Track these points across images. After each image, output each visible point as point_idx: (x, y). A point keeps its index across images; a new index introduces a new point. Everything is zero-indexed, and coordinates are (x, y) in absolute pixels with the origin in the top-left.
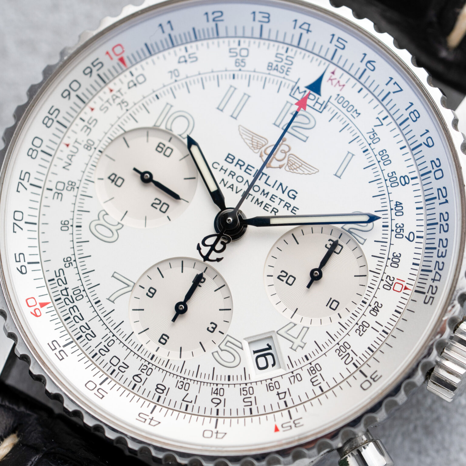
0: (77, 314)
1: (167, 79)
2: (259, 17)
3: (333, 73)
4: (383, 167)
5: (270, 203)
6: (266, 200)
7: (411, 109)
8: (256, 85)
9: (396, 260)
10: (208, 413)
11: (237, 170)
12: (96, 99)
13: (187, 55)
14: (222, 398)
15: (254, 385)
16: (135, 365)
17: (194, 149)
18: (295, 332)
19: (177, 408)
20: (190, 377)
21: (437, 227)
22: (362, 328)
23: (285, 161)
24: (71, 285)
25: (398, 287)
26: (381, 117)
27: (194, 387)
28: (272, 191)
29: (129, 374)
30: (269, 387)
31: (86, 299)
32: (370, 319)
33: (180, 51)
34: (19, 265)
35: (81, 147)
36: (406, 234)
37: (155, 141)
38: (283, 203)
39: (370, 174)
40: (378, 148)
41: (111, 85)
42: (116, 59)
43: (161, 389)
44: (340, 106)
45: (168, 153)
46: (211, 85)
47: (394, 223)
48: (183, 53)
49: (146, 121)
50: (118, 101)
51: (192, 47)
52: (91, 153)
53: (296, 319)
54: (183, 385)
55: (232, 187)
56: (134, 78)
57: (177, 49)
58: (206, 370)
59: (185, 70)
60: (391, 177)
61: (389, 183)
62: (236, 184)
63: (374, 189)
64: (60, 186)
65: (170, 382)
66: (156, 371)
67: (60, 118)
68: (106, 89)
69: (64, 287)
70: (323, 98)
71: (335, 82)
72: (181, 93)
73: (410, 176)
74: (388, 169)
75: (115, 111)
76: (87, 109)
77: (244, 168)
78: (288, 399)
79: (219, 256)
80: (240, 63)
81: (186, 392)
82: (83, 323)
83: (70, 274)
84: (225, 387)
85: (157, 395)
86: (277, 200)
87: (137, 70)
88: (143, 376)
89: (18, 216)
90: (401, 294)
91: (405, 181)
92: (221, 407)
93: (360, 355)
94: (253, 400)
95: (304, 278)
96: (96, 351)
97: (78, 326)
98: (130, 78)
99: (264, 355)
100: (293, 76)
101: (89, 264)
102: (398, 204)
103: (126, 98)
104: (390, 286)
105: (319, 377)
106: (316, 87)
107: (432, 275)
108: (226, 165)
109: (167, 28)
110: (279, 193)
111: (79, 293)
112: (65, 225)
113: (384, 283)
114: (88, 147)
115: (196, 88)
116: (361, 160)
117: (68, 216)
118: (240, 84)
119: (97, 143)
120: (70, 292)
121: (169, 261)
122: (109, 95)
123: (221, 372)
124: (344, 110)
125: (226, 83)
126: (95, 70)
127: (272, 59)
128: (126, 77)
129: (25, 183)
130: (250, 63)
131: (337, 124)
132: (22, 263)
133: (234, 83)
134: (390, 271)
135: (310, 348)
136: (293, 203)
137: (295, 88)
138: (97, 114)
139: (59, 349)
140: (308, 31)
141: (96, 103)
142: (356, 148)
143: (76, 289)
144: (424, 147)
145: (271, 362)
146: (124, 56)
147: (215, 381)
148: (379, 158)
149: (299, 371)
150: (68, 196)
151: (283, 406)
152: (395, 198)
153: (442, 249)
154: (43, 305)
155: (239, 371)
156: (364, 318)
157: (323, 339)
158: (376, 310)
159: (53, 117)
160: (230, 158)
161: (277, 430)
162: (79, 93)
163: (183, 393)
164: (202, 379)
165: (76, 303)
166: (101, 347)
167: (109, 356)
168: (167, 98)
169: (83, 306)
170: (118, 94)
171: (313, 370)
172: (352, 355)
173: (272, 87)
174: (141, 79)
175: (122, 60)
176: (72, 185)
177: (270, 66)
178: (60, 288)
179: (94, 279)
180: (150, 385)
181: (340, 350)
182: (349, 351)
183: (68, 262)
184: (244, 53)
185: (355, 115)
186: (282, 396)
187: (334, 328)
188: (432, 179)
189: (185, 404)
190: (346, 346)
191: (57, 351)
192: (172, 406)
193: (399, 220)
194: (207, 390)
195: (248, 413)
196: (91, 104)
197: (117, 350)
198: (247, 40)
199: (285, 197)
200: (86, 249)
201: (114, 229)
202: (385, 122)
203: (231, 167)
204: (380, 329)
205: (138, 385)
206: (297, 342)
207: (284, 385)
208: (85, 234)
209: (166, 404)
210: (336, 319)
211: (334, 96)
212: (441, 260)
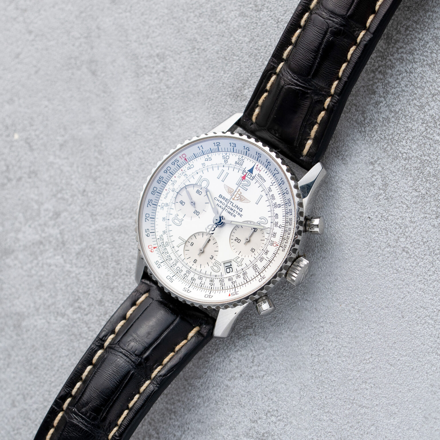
0: (166, 251)
1: (201, 167)
2: (232, 145)
3: (257, 166)
4: (272, 201)
5: (233, 213)
6: (232, 212)
7: (282, 180)
8: (231, 169)
9: (274, 235)
10: (208, 288)
11: (222, 200)
12: (177, 173)
13: (208, 158)
14: (213, 283)
15: (224, 279)
16: (185, 270)
17: (208, 193)
18: (239, 260)
19: (198, 286)
20: (203, 275)
21: (288, 223)
22: (262, 259)
23: (239, 198)
24: (165, 241)
25: (275, 245)
26: (273, 182)
27: (204, 279)
28: (234, 209)
29: (183, 273)
30: (229, 280)
31: (169, 246)
32: (264, 256)
33: (206, 156)
34: (146, 233)
35: (171, 191)
36: (279, 225)
37: (196, 189)
38: (237, 213)
39: (268, 203)
40: (271, 193)
41: (182, 168)
42: (183, 159)
43: (193, 279)
44: (259, 178)
45: (200, 194)
46: (216, 169)
47: (275, 221)
48: (207, 157)
49: (193, 182)
50: (184, 174)
51: (210, 155)
52: (174, 193)
53: (240, 256)
54: (201, 278)
55: (220, 207)
56: (190, 166)
57: (205, 155)
58: (208, 273)
59: (208, 163)
60: (275, 204)
61: (274, 207)
62: (222, 206)
63: (269, 209)
64: (163, 205)
65: (196, 277)
66: (191, 273)
67: (163, 180)
68: (180, 170)
69: (162, 241)
70: (253, 175)
71: (258, 169)
72: (205, 172)
73: (281, 204)
74: (274, 202)
75: (183, 178)
76: (173, 177)
77: (225, 200)
78: (235, 284)
79: (213, 232)
80: (226, 161)
81: (201, 281)
82: (168, 255)
83: (165, 236)
84: (214, 279)
85: (192, 281)
86: (236, 212)
87: (191, 163)
88: (187, 274)
89: (147, 216)
90: (276, 247)
91: (279, 206)
92: (213, 286)
93: (260, 269)
94: (223, 284)
95: (243, 241)
96: (172, 265)
97: (166, 255)
98: (188, 166)
99: (229, 268)
100: (244, 166)
101: (171, 233)
102: (277, 214)
103: (187, 173)
104: (272, 245)
105: (246, 277)
106: (251, 171)
107: (285, 241)
108: (219, 199)
109: (201, 148)
110: (236, 209)
111: (167, 244)
112: (164, 219)
113: (270, 243)
114: (173, 191)
115: (210, 170)
116: (265, 198)
117: (165, 216)
118: (226, 169)
119: (176, 189)
120: (164, 243)
121: (198, 233)
122: (181, 172)
123: (214, 273)
124: (260, 179)
125: (221, 168)
126: (176, 163)
127: (237, 160)
128: (187, 166)
129: (150, 204)
130: (230, 162)
131: (258, 185)
132: (148, 233)
133: (224, 168)
134: (273, 239)
135: (244, 266)
136: (241, 213)
137: (244, 171)
138: (176, 179)
139: (158, 264)
140: (249, 150)
141: (176, 175)
142: (263, 194)
143: (166, 242)
144: (286, 194)
145: (231, 270)
146: (186, 158)
147: (211, 277)
148: (271, 197)
149: (240, 274)
150: (165, 208)
151: (233, 287)
152: (276, 212)
153: (289, 232)
154: (154, 248)
155: (219, 274)
156: (262, 256)
157: (248, 263)
158: (267, 253)
159: (161, 180)
160: (220, 196)
161: (230, 295)
162: (170, 171)
163: (200, 281)
164: (207, 276)
165: (166, 247)
166: (174, 263)
167: (176, 267)
168: (200, 174)
169: (169, 248)
170: (184, 172)
171: (244, 274)
172: (258, 269)
173: (236, 170)
174: (192, 166)
175: (185, 159)
176: (167, 205)
177: (236, 163)
178: (161, 242)
179: (172, 239)
180: (189, 278)
181: (254, 267)
182: (257, 267)
183: (164, 232)
184: (228, 157)
185: (264, 181)
186: (233, 283)
187: (252, 259)
188: (288, 206)
189: (201, 285)
190: (256, 266)
191: (158, 265)
192: (196, 285)
193: (276, 220)
194: (208, 280)
195: (221, 289)
196: (175, 175)
197: (179, 265)
198: (229, 153)
199: (238, 211)
200: (171, 228)
201: (180, 221)
202: (274, 184)
203: (221, 199)
204: (268, 260)
205: (186, 277)
206: (240, 264)
207: (234, 279)
208: (171, 222)
209: (194, 285)
210: (253, 255)
211: (257, 174)
212: (288, 235)
